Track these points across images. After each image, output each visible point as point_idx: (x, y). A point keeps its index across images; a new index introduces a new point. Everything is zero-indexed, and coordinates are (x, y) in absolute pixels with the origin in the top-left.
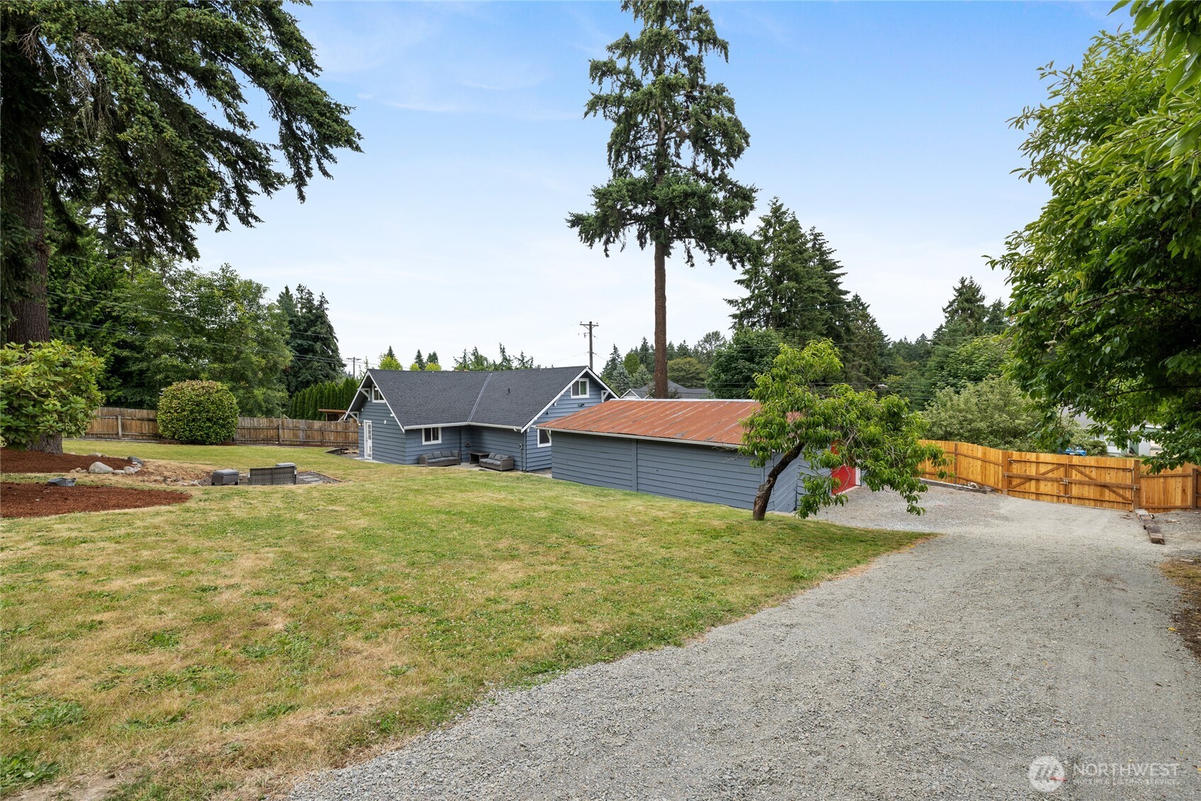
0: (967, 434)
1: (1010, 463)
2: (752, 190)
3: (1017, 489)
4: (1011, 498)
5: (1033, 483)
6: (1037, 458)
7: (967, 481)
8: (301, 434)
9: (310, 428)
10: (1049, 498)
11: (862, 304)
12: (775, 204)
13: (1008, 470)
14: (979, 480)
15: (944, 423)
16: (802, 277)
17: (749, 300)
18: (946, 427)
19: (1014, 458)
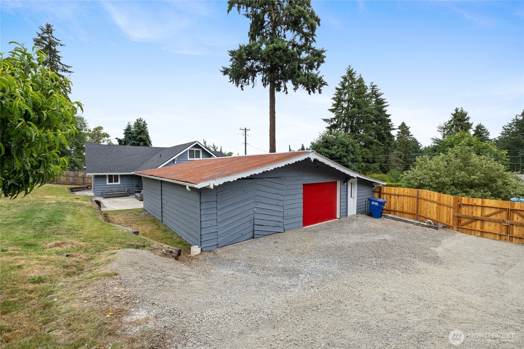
0: (434, 186)
1: (460, 206)
2: (323, 51)
3: (465, 227)
4: (459, 234)
5: (479, 223)
6: (482, 203)
7: (426, 218)
8: (71, 179)
9: (77, 176)
10: (492, 236)
11: (406, 127)
12: (349, 69)
13: (458, 211)
14: (435, 218)
15: (419, 178)
16: (362, 106)
17: (335, 119)
18: (420, 180)
19: (463, 202)
